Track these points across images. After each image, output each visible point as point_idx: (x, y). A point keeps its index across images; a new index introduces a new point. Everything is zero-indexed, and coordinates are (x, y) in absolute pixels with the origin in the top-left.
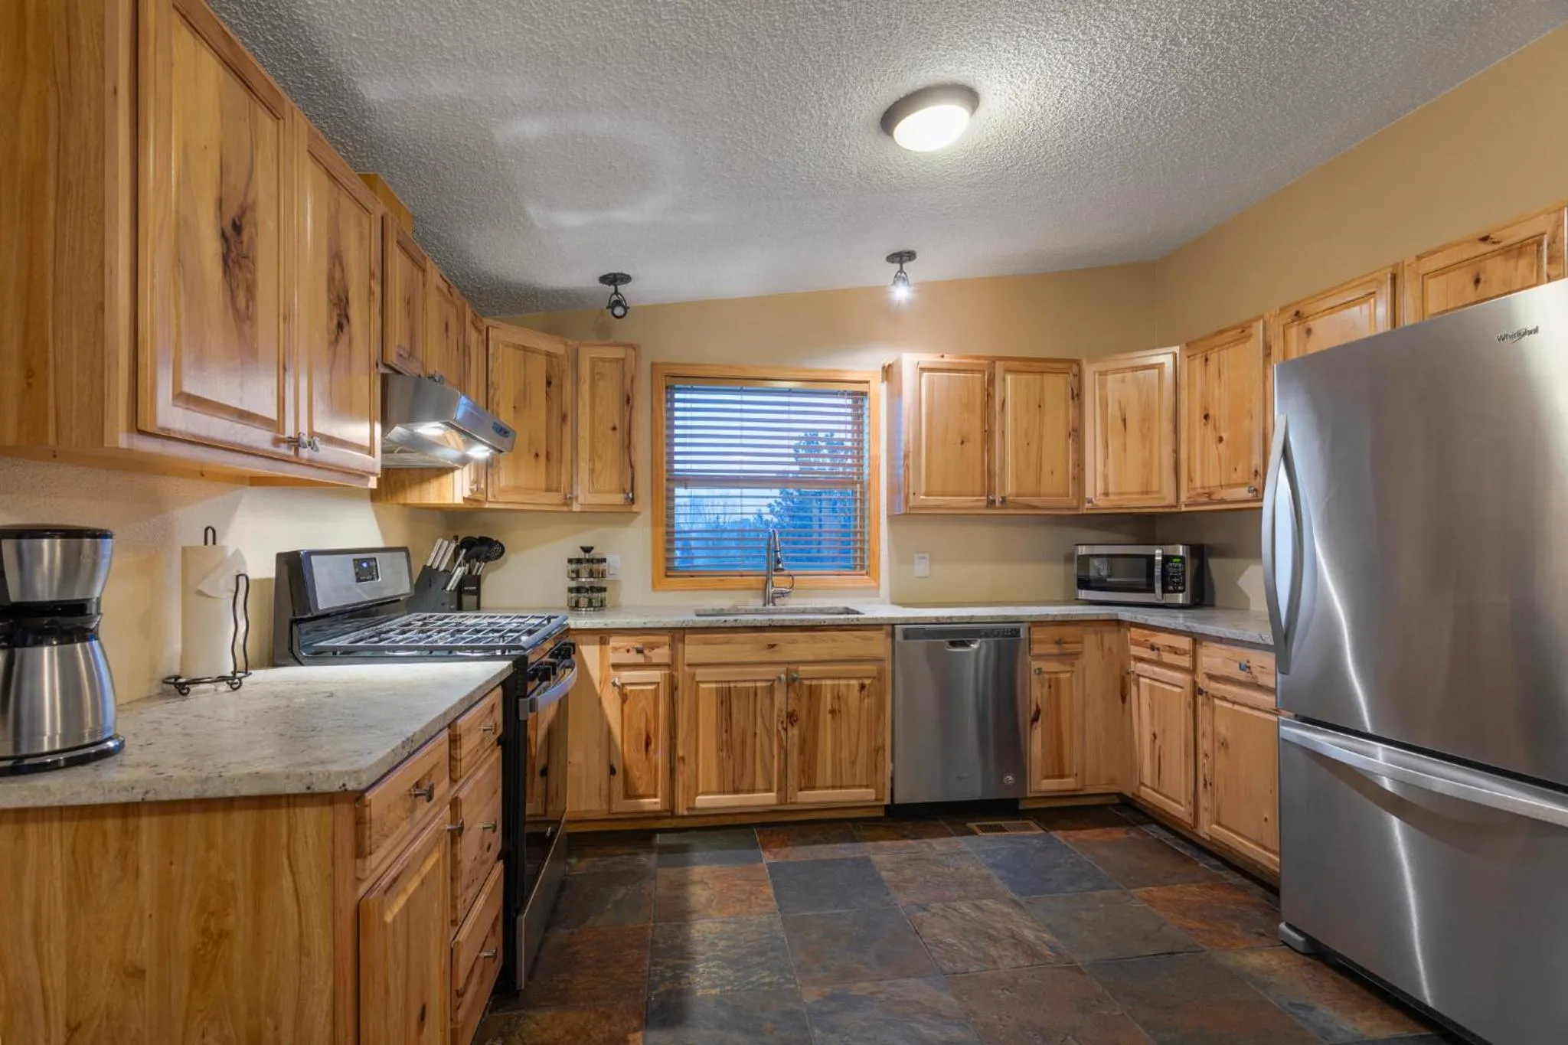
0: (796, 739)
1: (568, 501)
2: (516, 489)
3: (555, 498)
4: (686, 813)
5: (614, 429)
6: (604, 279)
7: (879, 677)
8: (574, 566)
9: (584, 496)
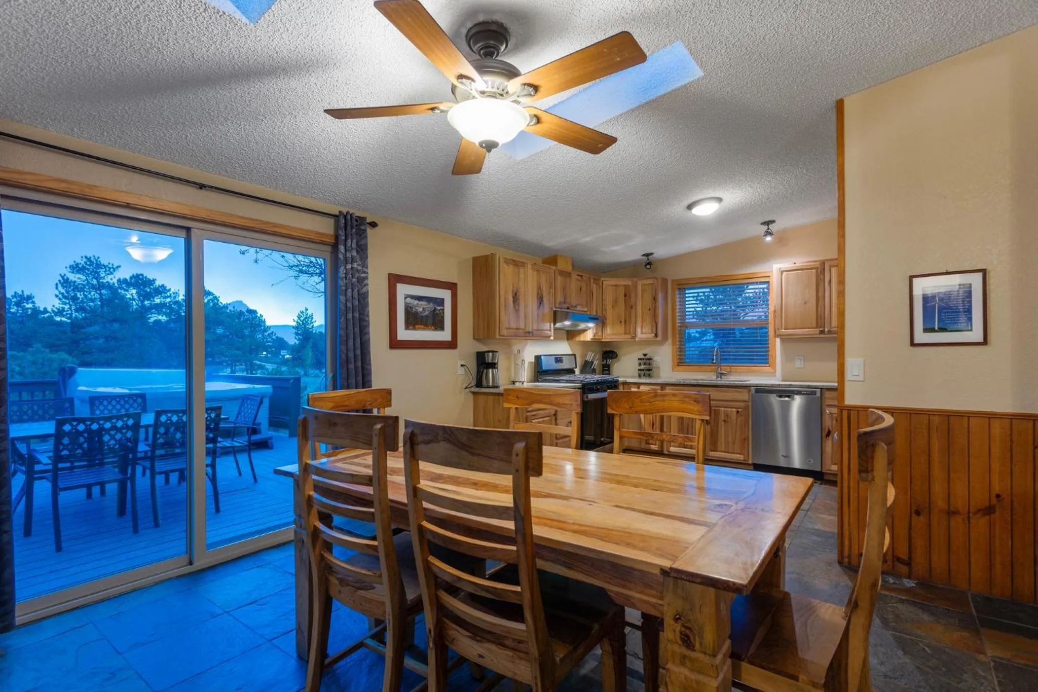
0: (709, 430)
1: (634, 337)
2: (613, 334)
3: (629, 336)
4: (667, 453)
5: (650, 309)
6: (643, 255)
7: (746, 408)
8: (640, 361)
9: (640, 335)
